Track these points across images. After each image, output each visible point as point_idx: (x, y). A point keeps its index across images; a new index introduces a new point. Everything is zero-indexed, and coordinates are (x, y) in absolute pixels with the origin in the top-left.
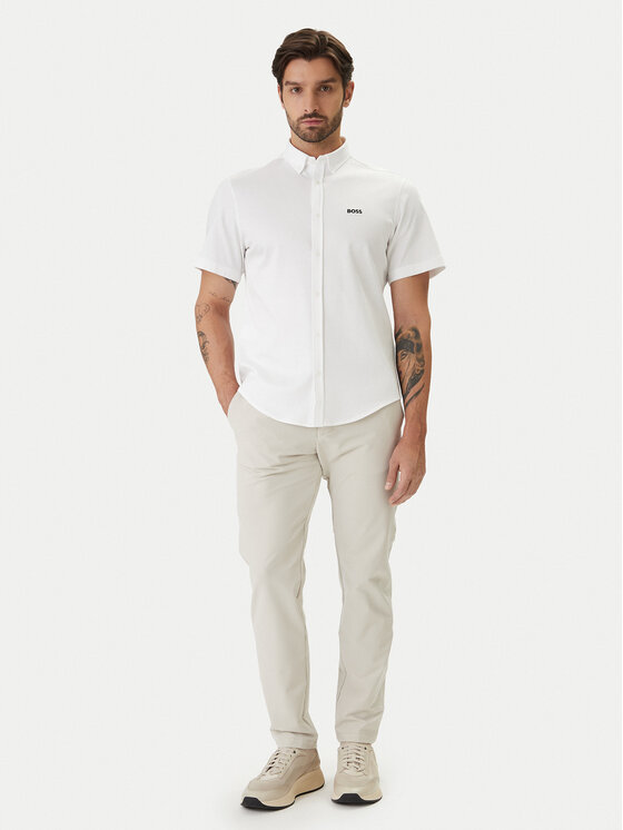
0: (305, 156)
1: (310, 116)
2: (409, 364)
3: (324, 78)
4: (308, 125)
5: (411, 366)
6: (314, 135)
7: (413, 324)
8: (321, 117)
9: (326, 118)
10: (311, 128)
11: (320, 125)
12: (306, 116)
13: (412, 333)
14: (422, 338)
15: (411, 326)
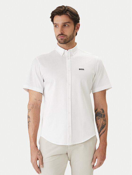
0: (64, 50)
1: (60, 35)
2: (101, 121)
3: (65, 22)
4: (60, 38)
5: (101, 122)
6: (62, 41)
7: (102, 107)
8: (65, 35)
9: (66, 36)
10: (62, 39)
11: (65, 38)
12: (59, 35)
13: (101, 111)
14: (105, 112)
15: (101, 108)
